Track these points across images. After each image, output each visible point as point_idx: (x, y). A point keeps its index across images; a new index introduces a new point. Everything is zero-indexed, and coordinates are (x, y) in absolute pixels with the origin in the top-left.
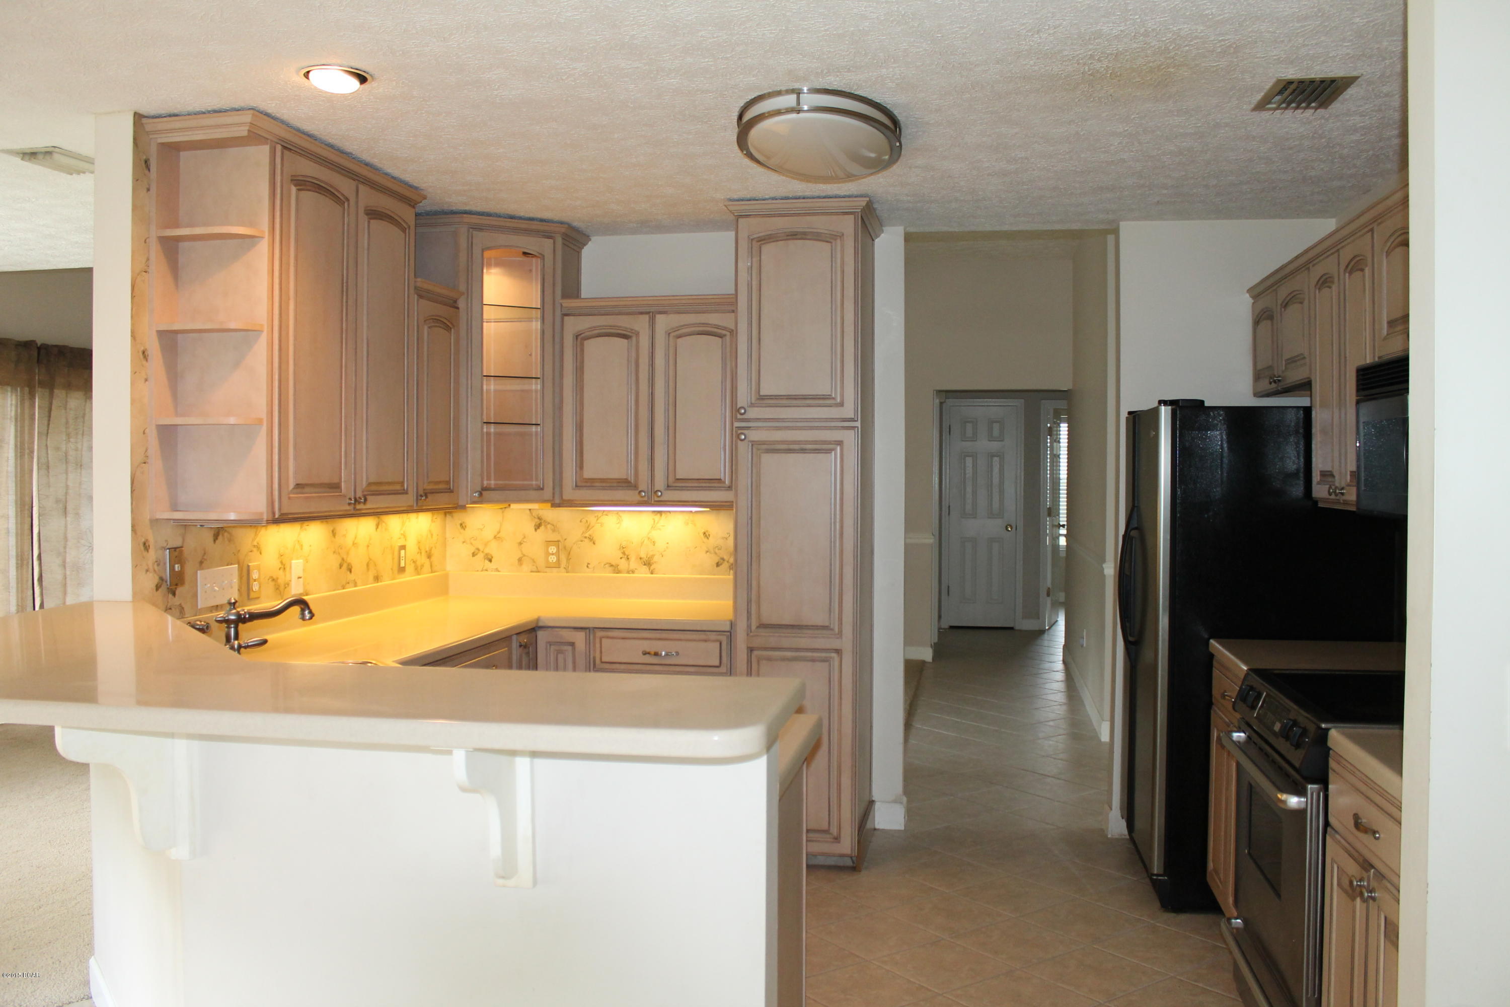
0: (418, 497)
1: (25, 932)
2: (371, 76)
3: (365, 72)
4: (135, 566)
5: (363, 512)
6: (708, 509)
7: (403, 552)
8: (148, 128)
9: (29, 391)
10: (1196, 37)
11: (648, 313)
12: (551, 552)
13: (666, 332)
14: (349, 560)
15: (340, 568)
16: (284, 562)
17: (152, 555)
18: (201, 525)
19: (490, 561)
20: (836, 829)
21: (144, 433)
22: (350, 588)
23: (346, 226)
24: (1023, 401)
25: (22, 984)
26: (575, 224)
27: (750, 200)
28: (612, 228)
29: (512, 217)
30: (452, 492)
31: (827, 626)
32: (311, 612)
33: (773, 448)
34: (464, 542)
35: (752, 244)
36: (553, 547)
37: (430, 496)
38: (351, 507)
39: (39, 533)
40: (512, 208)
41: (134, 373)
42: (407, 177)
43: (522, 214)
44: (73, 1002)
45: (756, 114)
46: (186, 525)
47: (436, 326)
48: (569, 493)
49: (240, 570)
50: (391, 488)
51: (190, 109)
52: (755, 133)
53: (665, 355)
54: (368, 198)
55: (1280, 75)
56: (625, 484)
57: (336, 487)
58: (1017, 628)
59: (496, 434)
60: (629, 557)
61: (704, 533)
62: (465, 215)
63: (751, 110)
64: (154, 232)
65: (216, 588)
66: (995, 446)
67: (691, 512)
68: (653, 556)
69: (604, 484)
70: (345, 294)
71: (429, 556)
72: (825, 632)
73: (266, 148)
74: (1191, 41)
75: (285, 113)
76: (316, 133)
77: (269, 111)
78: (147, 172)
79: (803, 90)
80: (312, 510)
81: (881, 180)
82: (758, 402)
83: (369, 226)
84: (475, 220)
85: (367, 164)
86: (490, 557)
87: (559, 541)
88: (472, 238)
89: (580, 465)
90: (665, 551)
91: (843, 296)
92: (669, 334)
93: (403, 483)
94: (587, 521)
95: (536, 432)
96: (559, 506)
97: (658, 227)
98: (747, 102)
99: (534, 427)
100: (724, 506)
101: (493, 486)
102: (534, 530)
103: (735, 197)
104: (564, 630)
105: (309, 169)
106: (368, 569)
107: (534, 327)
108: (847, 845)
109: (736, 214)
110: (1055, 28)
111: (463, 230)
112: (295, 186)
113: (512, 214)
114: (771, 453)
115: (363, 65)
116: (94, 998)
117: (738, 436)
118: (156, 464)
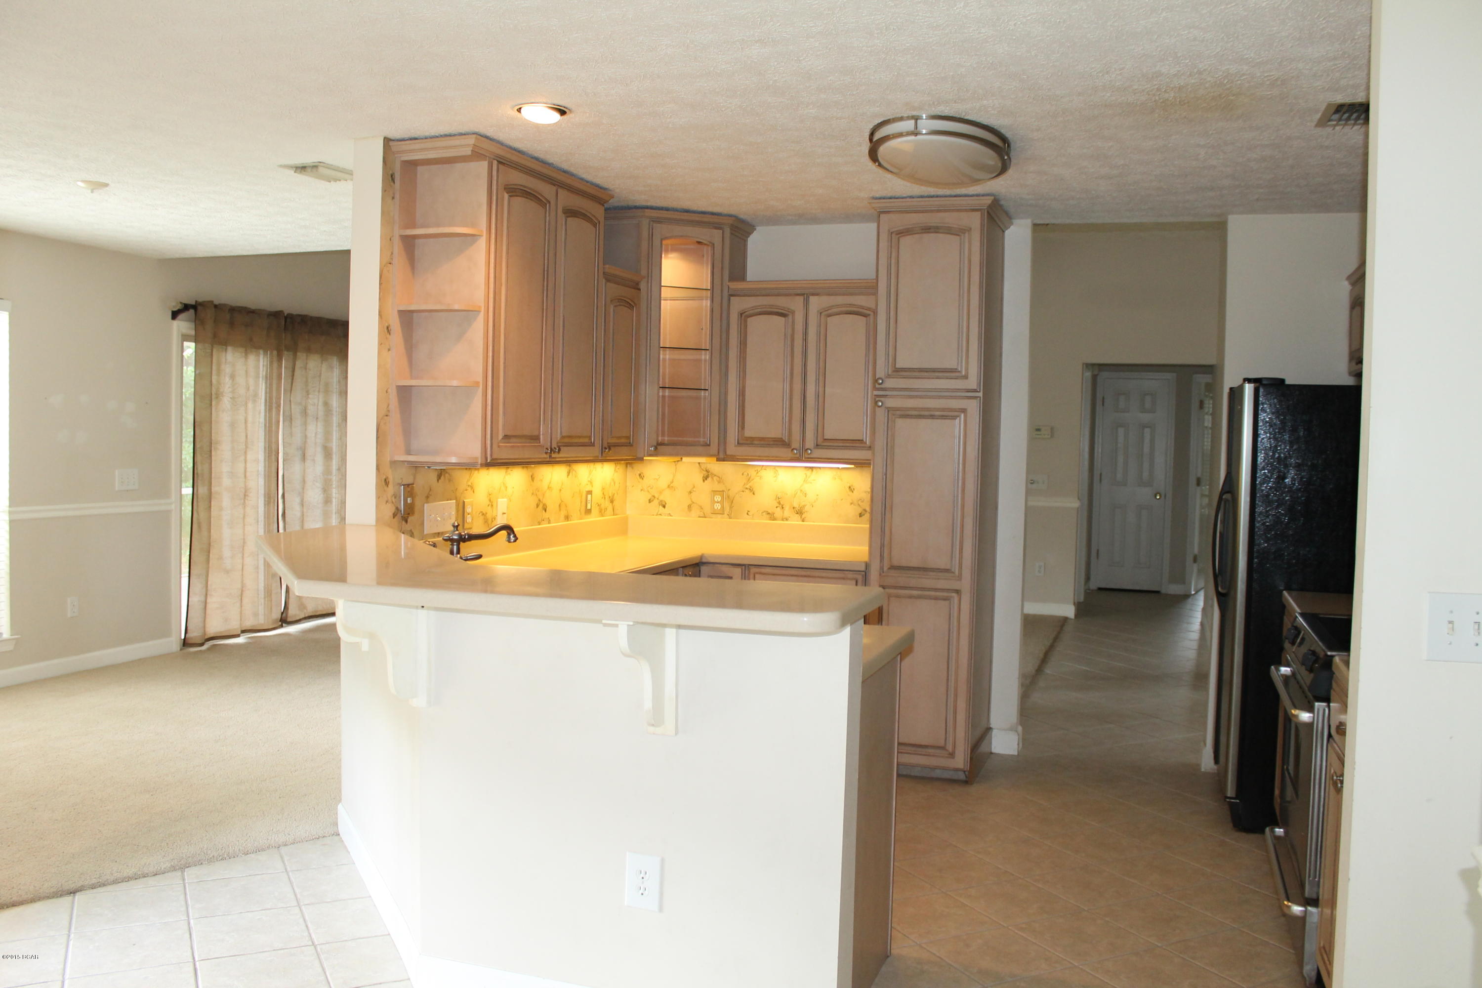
0: (603, 449)
1: (286, 787)
2: (569, 110)
3: (564, 107)
4: (378, 497)
5: (558, 459)
6: (853, 466)
7: (589, 496)
8: (394, 149)
9: (278, 354)
10: (1244, 75)
11: (803, 295)
12: (716, 500)
13: (818, 311)
14: (544, 501)
15: (537, 507)
16: (492, 500)
17: (391, 489)
18: (428, 467)
19: (664, 507)
20: (951, 747)
21: (387, 392)
22: (545, 524)
23: (547, 224)
24: (1175, 375)
25: (288, 820)
26: (742, 216)
27: (890, 198)
28: (774, 219)
29: (687, 211)
30: (632, 445)
31: (948, 570)
32: (515, 536)
33: (906, 414)
34: (642, 490)
35: (891, 237)
36: (718, 496)
37: (612, 448)
38: (547, 456)
39: (283, 475)
40: (686, 204)
41: (380, 344)
42: (598, 181)
43: (695, 209)
44: (326, 837)
45: (884, 135)
46: (416, 467)
47: (620, 305)
48: (732, 449)
49: (457, 505)
50: (582, 440)
51: (427, 134)
52: (882, 150)
53: (817, 331)
54: (566, 199)
55: (1330, 100)
56: (781, 443)
57: (536, 438)
58: (1163, 591)
59: (669, 397)
60: (784, 506)
61: (850, 487)
62: (646, 210)
63: (881, 130)
64: (398, 232)
65: (438, 518)
66: (1146, 417)
67: (838, 468)
68: (804, 506)
69: (762, 443)
70: (545, 280)
71: (612, 502)
72: (946, 574)
73: (485, 164)
74: (1241, 76)
75: (501, 136)
76: (524, 149)
77: (488, 134)
78: (392, 184)
79: (923, 117)
80: (517, 457)
81: (1002, 183)
82: (895, 373)
83: (566, 222)
84: (654, 214)
85: (565, 172)
86: (664, 504)
87: (723, 491)
88: (652, 229)
89: (742, 425)
90: (815, 502)
91: (970, 281)
92: (821, 313)
93: (590, 437)
94: (748, 474)
95: (705, 396)
96: (723, 460)
97: (814, 220)
98: (875, 126)
99: (703, 392)
100: (865, 463)
101: (666, 442)
102: (702, 481)
103: (878, 196)
104: (724, 566)
105: (518, 178)
106: (560, 510)
107: (704, 304)
108: (960, 761)
109: (878, 210)
110: (1120, 70)
111: (645, 223)
112: (507, 193)
113: (687, 208)
114: (905, 418)
115: (563, 102)
116: (341, 835)
117: (876, 402)
118: (396, 416)
